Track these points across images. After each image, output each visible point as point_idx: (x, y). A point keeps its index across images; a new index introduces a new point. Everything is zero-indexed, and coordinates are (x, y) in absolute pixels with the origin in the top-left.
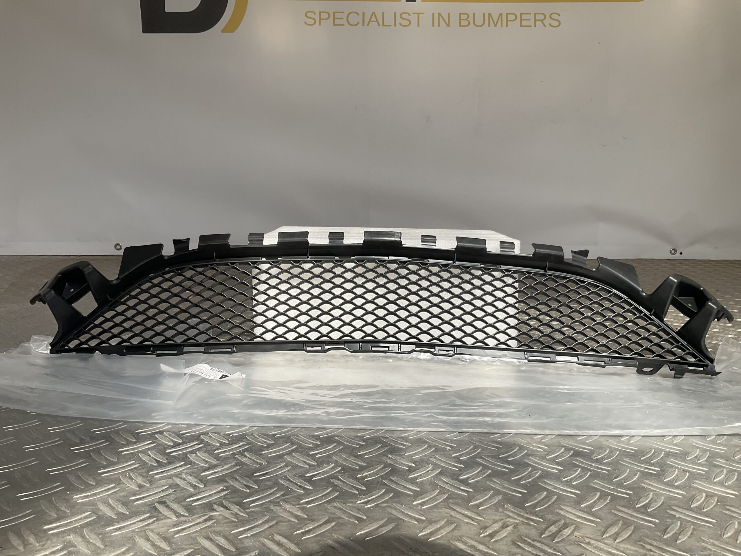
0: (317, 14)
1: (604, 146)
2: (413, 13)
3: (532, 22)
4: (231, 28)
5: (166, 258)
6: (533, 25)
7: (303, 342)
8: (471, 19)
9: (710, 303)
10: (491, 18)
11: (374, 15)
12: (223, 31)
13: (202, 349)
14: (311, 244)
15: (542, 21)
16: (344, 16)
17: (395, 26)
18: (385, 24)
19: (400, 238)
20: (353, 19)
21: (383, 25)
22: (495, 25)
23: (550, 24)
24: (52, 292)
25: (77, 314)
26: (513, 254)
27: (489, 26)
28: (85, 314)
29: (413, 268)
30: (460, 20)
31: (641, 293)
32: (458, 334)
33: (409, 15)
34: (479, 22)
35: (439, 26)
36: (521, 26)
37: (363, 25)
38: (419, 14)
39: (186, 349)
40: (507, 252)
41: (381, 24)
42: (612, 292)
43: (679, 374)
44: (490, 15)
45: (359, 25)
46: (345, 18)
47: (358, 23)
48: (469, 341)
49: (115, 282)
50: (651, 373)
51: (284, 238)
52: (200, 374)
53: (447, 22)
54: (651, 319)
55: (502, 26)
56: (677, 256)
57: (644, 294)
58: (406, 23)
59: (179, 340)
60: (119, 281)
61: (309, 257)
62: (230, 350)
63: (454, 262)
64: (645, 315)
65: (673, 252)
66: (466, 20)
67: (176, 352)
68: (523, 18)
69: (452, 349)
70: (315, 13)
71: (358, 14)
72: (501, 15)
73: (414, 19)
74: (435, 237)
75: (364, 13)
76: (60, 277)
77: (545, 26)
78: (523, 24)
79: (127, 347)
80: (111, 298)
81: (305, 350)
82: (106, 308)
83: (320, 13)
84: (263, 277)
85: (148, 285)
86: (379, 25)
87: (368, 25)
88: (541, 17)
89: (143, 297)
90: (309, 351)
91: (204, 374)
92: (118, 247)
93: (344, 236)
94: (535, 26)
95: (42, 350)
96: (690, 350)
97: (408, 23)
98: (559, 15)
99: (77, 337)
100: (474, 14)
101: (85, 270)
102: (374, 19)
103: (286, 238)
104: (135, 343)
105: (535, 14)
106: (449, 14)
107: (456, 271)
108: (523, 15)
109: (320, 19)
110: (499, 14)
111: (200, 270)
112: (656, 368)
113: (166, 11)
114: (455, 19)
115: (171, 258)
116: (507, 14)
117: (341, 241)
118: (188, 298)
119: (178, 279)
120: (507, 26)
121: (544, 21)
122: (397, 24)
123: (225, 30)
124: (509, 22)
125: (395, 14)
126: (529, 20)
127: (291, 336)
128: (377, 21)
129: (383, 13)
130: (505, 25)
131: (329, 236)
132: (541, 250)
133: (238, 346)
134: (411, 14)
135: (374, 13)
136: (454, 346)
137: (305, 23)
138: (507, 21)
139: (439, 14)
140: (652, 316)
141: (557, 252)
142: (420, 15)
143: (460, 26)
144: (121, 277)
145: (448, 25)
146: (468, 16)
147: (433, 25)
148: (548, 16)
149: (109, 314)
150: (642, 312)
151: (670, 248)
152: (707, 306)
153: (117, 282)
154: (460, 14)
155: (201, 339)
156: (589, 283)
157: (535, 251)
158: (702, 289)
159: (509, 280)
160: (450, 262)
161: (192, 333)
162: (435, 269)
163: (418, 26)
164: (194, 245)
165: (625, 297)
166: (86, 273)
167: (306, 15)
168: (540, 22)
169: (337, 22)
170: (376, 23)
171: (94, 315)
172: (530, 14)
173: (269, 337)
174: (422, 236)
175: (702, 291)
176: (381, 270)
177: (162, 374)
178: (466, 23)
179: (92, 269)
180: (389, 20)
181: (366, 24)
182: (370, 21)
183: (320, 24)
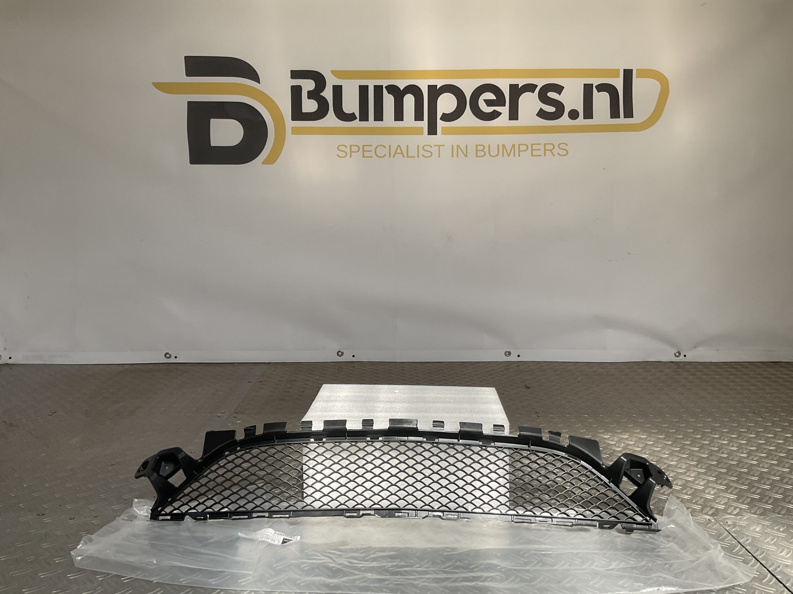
0: (349, 147)
1: (610, 261)
2: (435, 146)
3: (542, 152)
4: (270, 160)
5: (238, 441)
6: (543, 155)
7: (343, 510)
8: (486, 150)
9: (650, 479)
10: (504, 148)
11: (399, 148)
12: (263, 163)
13: (267, 515)
14: (349, 430)
15: (551, 150)
16: (373, 149)
17: (418, 157)
18: (409, 156)
19: (417, 425)
20: (381, 151)
21: (408, 157)
22: (509, 156)
23: (558, 154)
24: (155, 474)
25: (172, 486)
26: (503, 435)
27: (503, 156)
28: (177, 486)
29: (427, 446)
30: (477, 151)
31: (602, 466)
32: (461, 502)
33: (431, 147)
34: (494, 153)
35: (458, 156)
36: (532, 155)
37: (390, 157)
38: (439, 146)
39: (254, 515)
40: (499, 434)
41: (405, 156)
42: (580, 464)
43: (630, 531)
44: (504, 146)
45: (386, 156)
46: (373, 151)
47: (385, 155)
48: (470, 507)
49: (200, 461)
50: (609, 528)
51: (328, 426)
52: (267, 540)
53: (465, 153)
54: (610, 487)
55: (514, 156)
56: (681, 358)
57: (604, 466)
58: (428, 154)
59: (250, 506)
60: (202, 460)
61: (346, 438)
62: (288, 516)
63: (459, 441)
64: (605, 483)
65: (677, 354)
66: (482, 150)
67: (247, 517)
68: (534, 148)
69: (457, 514)
70: (346, 147)
71: (385, 147)
72: (514, 145)
73: (435, 150)
74: (443, 422)
75: (390, 146)
76: (158, 459)
77: (554, 155)
78: (534, 154)
79: (210, 513)
80: (196, 472)
81: (345, 516)
82: (193, 480)
83: (351, 146)
84: (312, 455)
85: (224, 461)
86: (404, 157)
87: (394, 156)
88: (551, 147)
89: (221, 471)
90: (348, 517)
91: (270, 540)
92: (168, 356)
93: (373, 423)
94: (545, 155)
95: (143, 513)
96: (638, 512)
97: (430, 154)
98: (567, 145)
99: (171, 503)
100: (489, 145)
101: (179, 456)
102: (399, 151)
103: (330, 426)
104: (216, 510)
105: (545, 144)
106: (466, 146)
107: (460, 448)
108: (533, 146)
109: (351, 152)
110: (512, 145)
111: (263, 449)
112: (612, 525)
113: (212, 145)
114: (472, 151)
115: (241, 441)
116: (519, 145)
117: (371, 427)
118: (255, 473)
119: (247, 457)
120: (519, 156)
121: (553, 151)
122: (420, 155)
123: (265, 163)
124: (521, 152)
125: (418, 146)
126: (540, 150)
127: (334, 504)
128: (402, 153)
129: (407, 146)
130: (518, 155)
131: (362, 423)
132: (524, 433)
133: (294, 512)
134: (433, 146)
135: (399, 146)
136: (458, 512)
137: (338, 155)
138: (519, 151)
139: (458, 146)
140: (611, 483)
141: (536, 434)
142: (441, 147)
143: (477, 156)
144: (204, 457)
145: (466, 156)
146: (484, 147)
147: (453, 156)
148: (556, 147)
149: (195, 485)
150: (602, 480)
151: (674, 351)
152: (648, 481)
153: (202, 461)
154: (477, 146)
155: (267, 506)
156: (562, 457)
157: (520, 433)
158: (648, 464)
159: (501, 455)
160: (456, 441)
161: (258, 502)
162: (443, 447)
163: (439, 157)
164: (260, 431)
165: (590, 467)
166: (180, 458)
167: (338, 148)
168: (549, 151)
169: (366, 154)
170: (401, 155)
171: (184, 485)
172: (540, 144)
173: (317, 505)
174: (434, 421)
175: (647, 466)
176: (403, 449)
177: (238, 539)
178: (483, 153)
179: (184, 455)
180: (413, 152)
181: (392, 155)
182: (396, 153)
183: (351, 157)
